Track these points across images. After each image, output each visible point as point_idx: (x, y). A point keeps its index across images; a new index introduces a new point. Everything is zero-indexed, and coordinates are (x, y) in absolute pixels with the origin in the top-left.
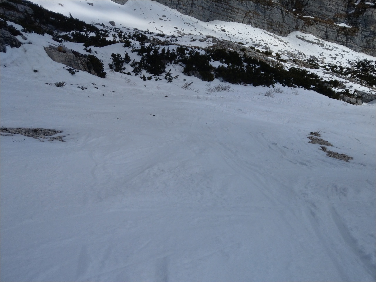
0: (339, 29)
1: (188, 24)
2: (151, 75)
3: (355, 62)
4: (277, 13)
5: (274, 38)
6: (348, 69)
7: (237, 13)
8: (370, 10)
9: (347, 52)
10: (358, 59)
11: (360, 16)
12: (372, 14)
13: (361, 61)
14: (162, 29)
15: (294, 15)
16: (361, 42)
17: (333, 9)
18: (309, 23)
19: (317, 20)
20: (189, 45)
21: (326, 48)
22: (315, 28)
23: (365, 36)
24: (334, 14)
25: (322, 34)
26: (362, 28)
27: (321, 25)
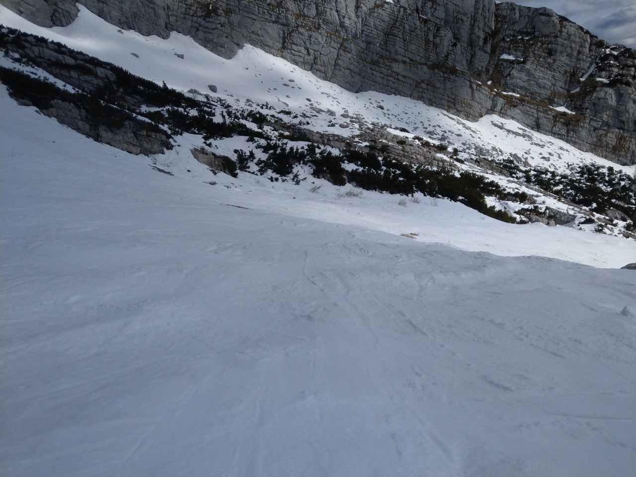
0: (557, 115)
1: (327, 95)
2: (278, 176)
3: (578, 166)
4: (464, 86)
5: (458, 123)
6: (564, 177)
7: (404, 82)
8: (601, 90)
9: (567, 151)
10: (582, 162)
11: (587, 97)
12: (605, 95)
13: (586, 166)
14: (287, 101)
15: (489, 91)
16: (588, 136)
17: (548, 85)
18: (511, 103)
19: (524, 100)
20: (326, 132)
21: (536, 142)
22: (520, 112)
23: (595, 129)
24: (549, 93)
25: (531, 121)
26: (590, 115)
27: (530, 107)
